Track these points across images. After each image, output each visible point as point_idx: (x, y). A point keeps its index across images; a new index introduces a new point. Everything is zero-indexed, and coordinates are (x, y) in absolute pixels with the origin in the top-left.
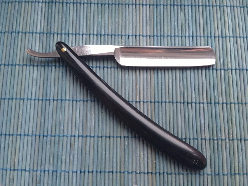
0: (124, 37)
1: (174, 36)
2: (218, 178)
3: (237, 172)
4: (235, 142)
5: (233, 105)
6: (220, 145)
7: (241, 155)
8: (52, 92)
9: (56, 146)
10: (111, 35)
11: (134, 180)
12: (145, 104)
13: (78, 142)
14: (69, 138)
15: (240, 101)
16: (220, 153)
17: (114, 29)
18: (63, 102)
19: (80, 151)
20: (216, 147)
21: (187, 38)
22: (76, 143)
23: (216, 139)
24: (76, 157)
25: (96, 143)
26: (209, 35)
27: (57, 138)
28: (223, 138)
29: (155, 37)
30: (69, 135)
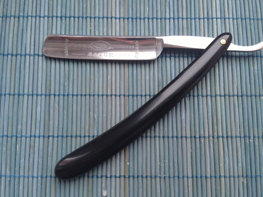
0: (93, 20)
1: (153, 19)
2: (200, 182)
3: (223, 174)
4: (221, 139)
5: (218, 98)
6: (203, 143)
7: (228, 155)
8: (8, 85)
9: (13, 148)
10: (78, 18)
11: (104, 185)
12: (118, 98)
13: (39, 143)
14: (28, 139)
15: (227, 93)
16: (203, 152)
17: (81, 10)
18: (21, 97)
19: (41, 153)
20: (198, 146)
21: (167, 21)
22: (37, 145)
23: (198, 136)
24: (36, 160)
25: (60, 144)
26: (193, 17)
27: (14, 139)
28: (207, 135)
29: (130, 20)
30: (28, 135)
